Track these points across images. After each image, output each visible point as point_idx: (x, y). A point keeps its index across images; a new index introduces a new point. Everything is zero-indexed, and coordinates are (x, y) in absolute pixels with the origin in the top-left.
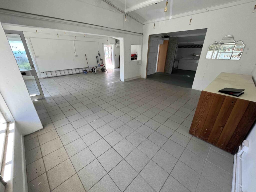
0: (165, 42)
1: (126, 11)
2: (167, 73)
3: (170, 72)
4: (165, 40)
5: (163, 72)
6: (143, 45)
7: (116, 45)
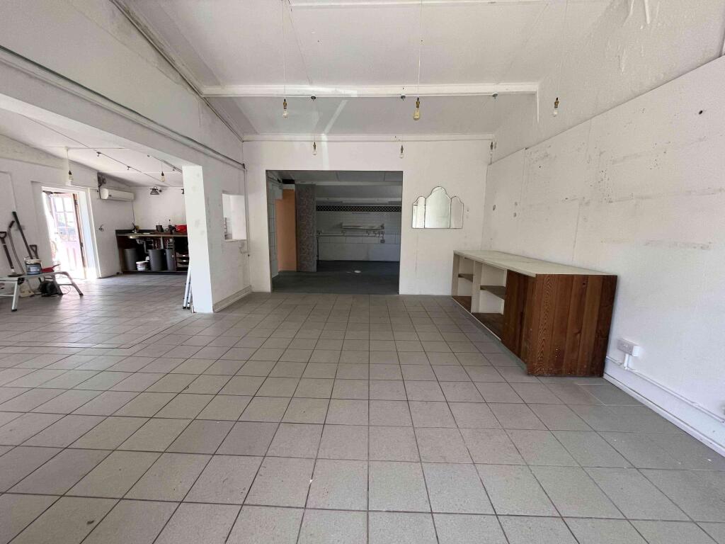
0: (285, 193)
1: (208, 90)
2: (307, 272)
3: (314, 268)
4: (285, 188)
5: (294, 268)
6: (250, 197)
7: (99, 191)
